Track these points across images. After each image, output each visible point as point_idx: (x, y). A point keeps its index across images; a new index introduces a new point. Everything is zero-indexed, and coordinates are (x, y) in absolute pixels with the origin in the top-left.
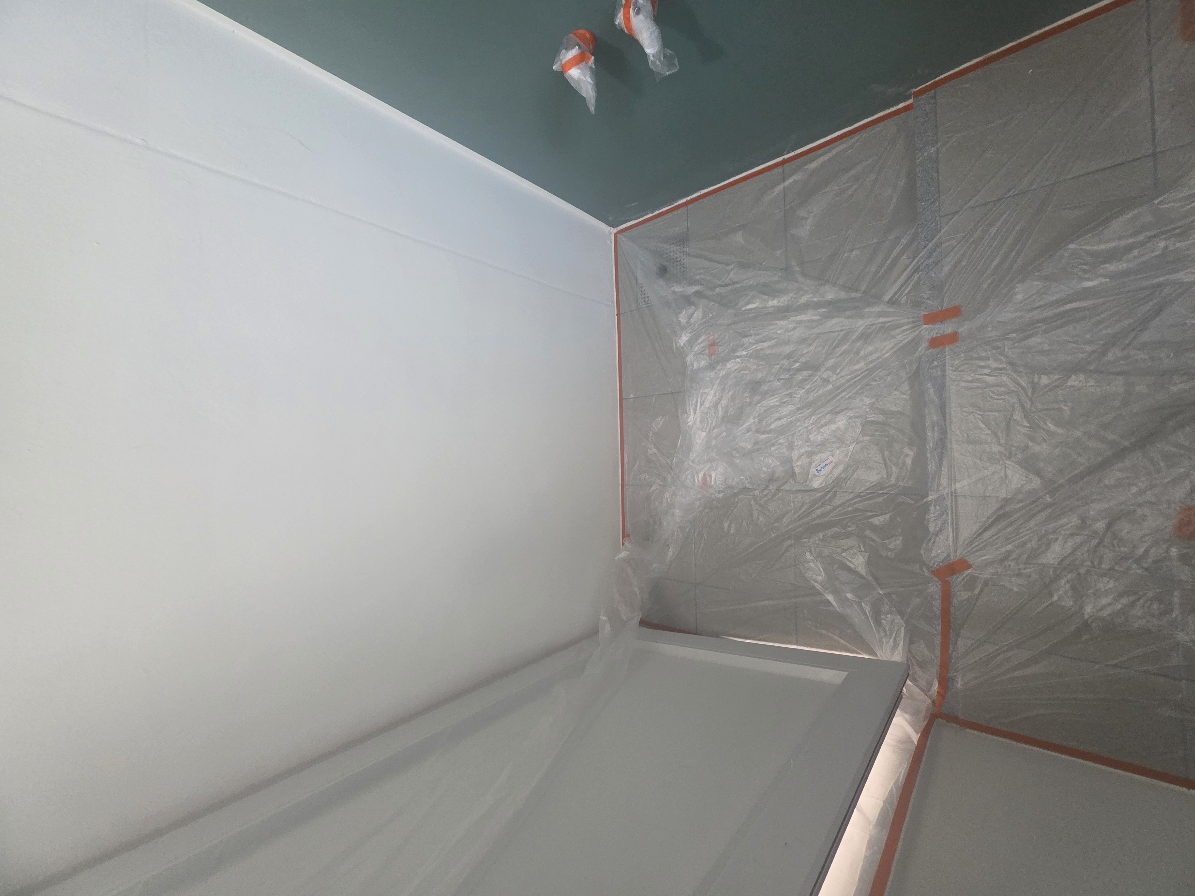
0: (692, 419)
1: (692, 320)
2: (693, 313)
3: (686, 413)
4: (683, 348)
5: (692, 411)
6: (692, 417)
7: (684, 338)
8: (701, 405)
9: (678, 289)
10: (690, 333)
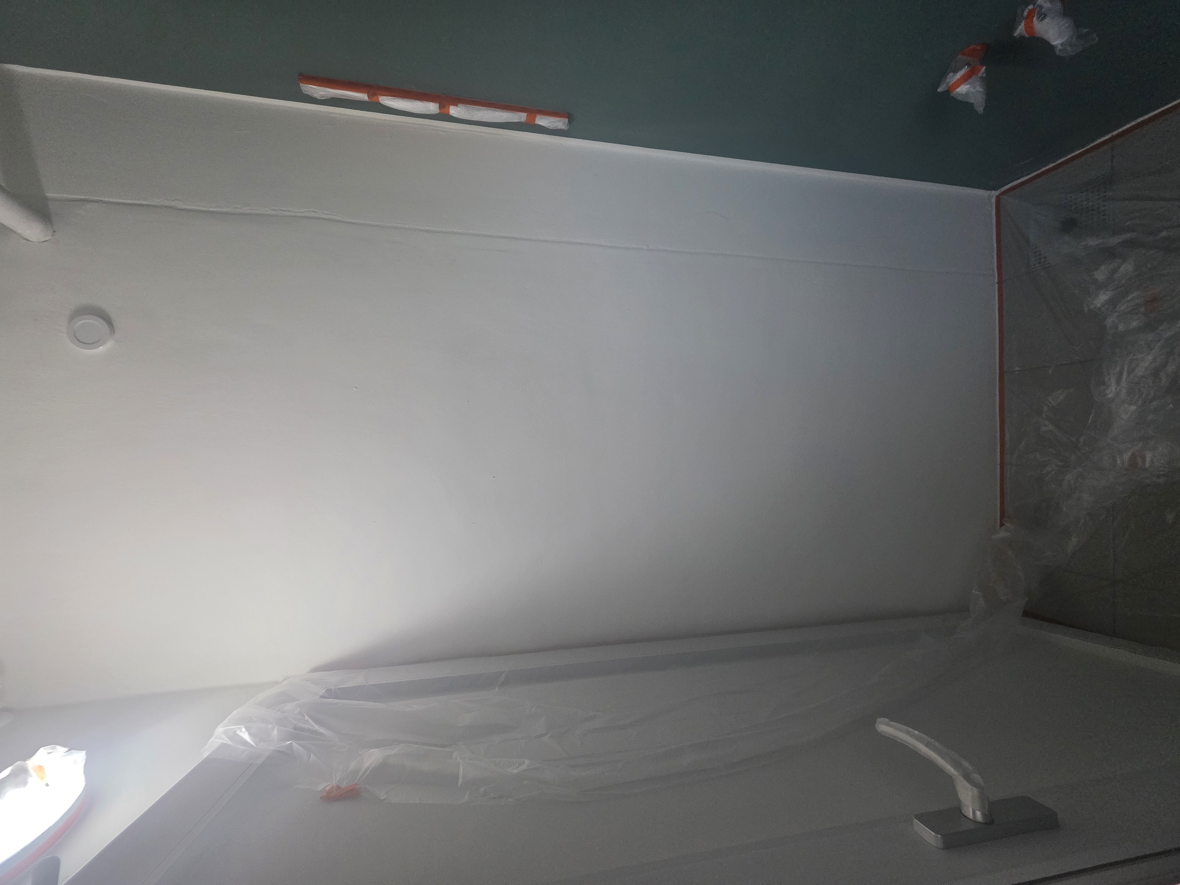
0: (1114, 390)
1: (1117, 276)
2: (1119, 267)
3: (1104, 383)
4: (1100, 309)
5: (1113, 381)
6: (1113, 388)
7: (1103, 298)
8: (1129, 373)
9: (1093, 242)
10: (1113, 290)
